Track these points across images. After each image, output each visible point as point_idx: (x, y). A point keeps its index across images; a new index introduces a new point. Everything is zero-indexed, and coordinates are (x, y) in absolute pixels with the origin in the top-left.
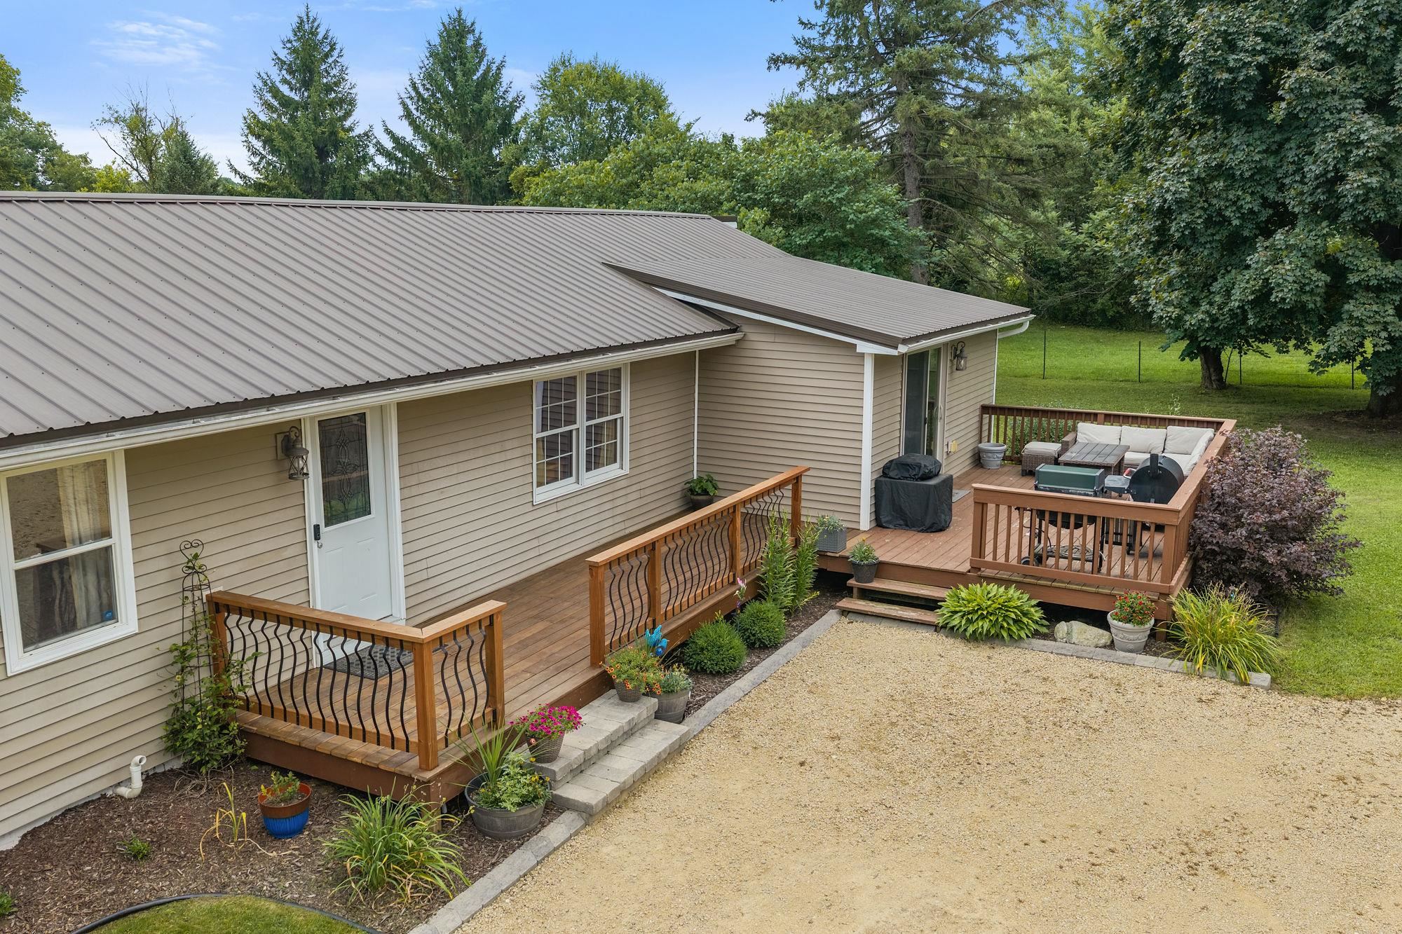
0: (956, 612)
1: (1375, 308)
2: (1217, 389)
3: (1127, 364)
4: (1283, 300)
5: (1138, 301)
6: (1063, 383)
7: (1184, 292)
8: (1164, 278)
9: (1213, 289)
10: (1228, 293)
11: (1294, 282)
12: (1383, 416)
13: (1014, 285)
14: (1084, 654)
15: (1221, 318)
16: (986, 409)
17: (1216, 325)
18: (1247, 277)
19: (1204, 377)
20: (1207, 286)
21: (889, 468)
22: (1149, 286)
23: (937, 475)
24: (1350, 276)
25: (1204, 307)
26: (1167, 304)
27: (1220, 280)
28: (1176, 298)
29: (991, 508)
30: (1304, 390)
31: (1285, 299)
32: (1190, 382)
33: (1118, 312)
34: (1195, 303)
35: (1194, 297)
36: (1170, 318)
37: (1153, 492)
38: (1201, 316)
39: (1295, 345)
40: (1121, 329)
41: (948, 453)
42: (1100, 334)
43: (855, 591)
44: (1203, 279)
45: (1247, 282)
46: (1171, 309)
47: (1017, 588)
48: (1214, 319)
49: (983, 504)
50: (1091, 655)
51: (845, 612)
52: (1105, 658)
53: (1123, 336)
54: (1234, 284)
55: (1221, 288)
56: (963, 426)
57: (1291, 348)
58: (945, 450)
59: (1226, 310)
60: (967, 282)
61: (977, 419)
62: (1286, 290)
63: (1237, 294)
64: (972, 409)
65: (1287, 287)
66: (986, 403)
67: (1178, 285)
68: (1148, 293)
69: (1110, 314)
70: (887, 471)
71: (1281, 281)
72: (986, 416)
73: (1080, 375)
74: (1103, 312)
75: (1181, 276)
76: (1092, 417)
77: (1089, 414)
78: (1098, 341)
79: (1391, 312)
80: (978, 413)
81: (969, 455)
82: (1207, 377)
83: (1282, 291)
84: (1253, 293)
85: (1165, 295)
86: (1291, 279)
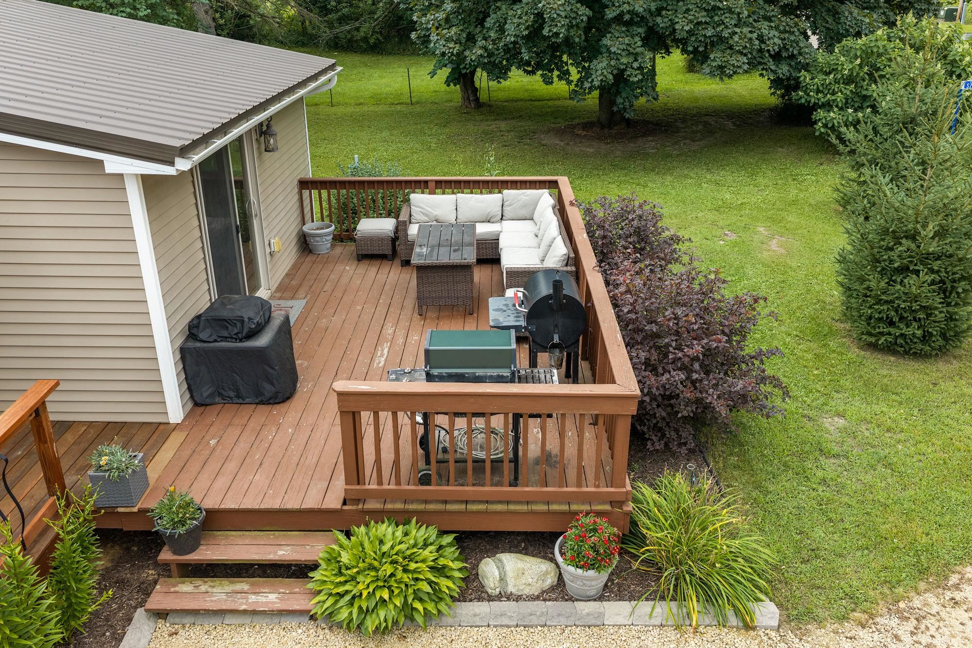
0: (341, 595)
1: (627, 41)
2: (475, 108)
3: (397, 86)
4: (557, 34)
5: (418, 38)
6: (350, 110)
7: (461, 28)
8: (441, 15)
9: (487, 25)
10: (502, 30)
11: (566, 17)
12: (610, 128)
13: (289, 17)
14: (534, 620)
15: (496, 52)
16: (304, 184)
17: (492, 59)
18: (519, 12)
19: (463, 98)
20: (481, 22)
21: (197, 327)
22: (428, 22)
23: (268, 320)
24: (607, 11)
25: (481, 43)
26: (448, 40)
27: (492, 16)
28: (455, 33)
29: (366, 417)
30: (536, 103)
31: (559, 34)
32: (451, 101)
33: (378, 39)
34: (471, 39)
35: (469, 33)
36: (452, 54)
37: (556, 326)
38: (480, 52)
39: (558, 76)
40: (382, 54)
41: (271, 254)
42: (366, 58)
43: (174, 568)
44: (474, 15)
45: (520, 18)
46: (451, 45)
47: (420, 523)
48: (490, 55)
49: (354, 413)
50: (542, 620)
51: (161, 615)
52: (563, 621)
53: (384, 60)
54: (506, 19)
55: (495, 23)
56: (283, 214)
57: (556, 79)
58: (268, 251)
59: (502, 44)
60: (249, 16)
61: (297, 197)
62: (559, 24)
63: (510, 28)
64: (289, 189)
65: (560, 22)
66: (302, 176)
67: (455, 21)
68: (428, 29)
69: (372, 41)
70: (195, 331)
71: (555, 16)
72: (306, 193)
73: (362, 100)
74: (365, 39)
75: (456, 12)
76: (423, 186)
77: (419, 182)
78: (366, 65)
79: (639, 43)
80: (296, 190)
81: (295, 242)
82: (466, 98)
83: (556, 25)
84: (527, 28)
85: (445, 31)
86: (563, 14)
